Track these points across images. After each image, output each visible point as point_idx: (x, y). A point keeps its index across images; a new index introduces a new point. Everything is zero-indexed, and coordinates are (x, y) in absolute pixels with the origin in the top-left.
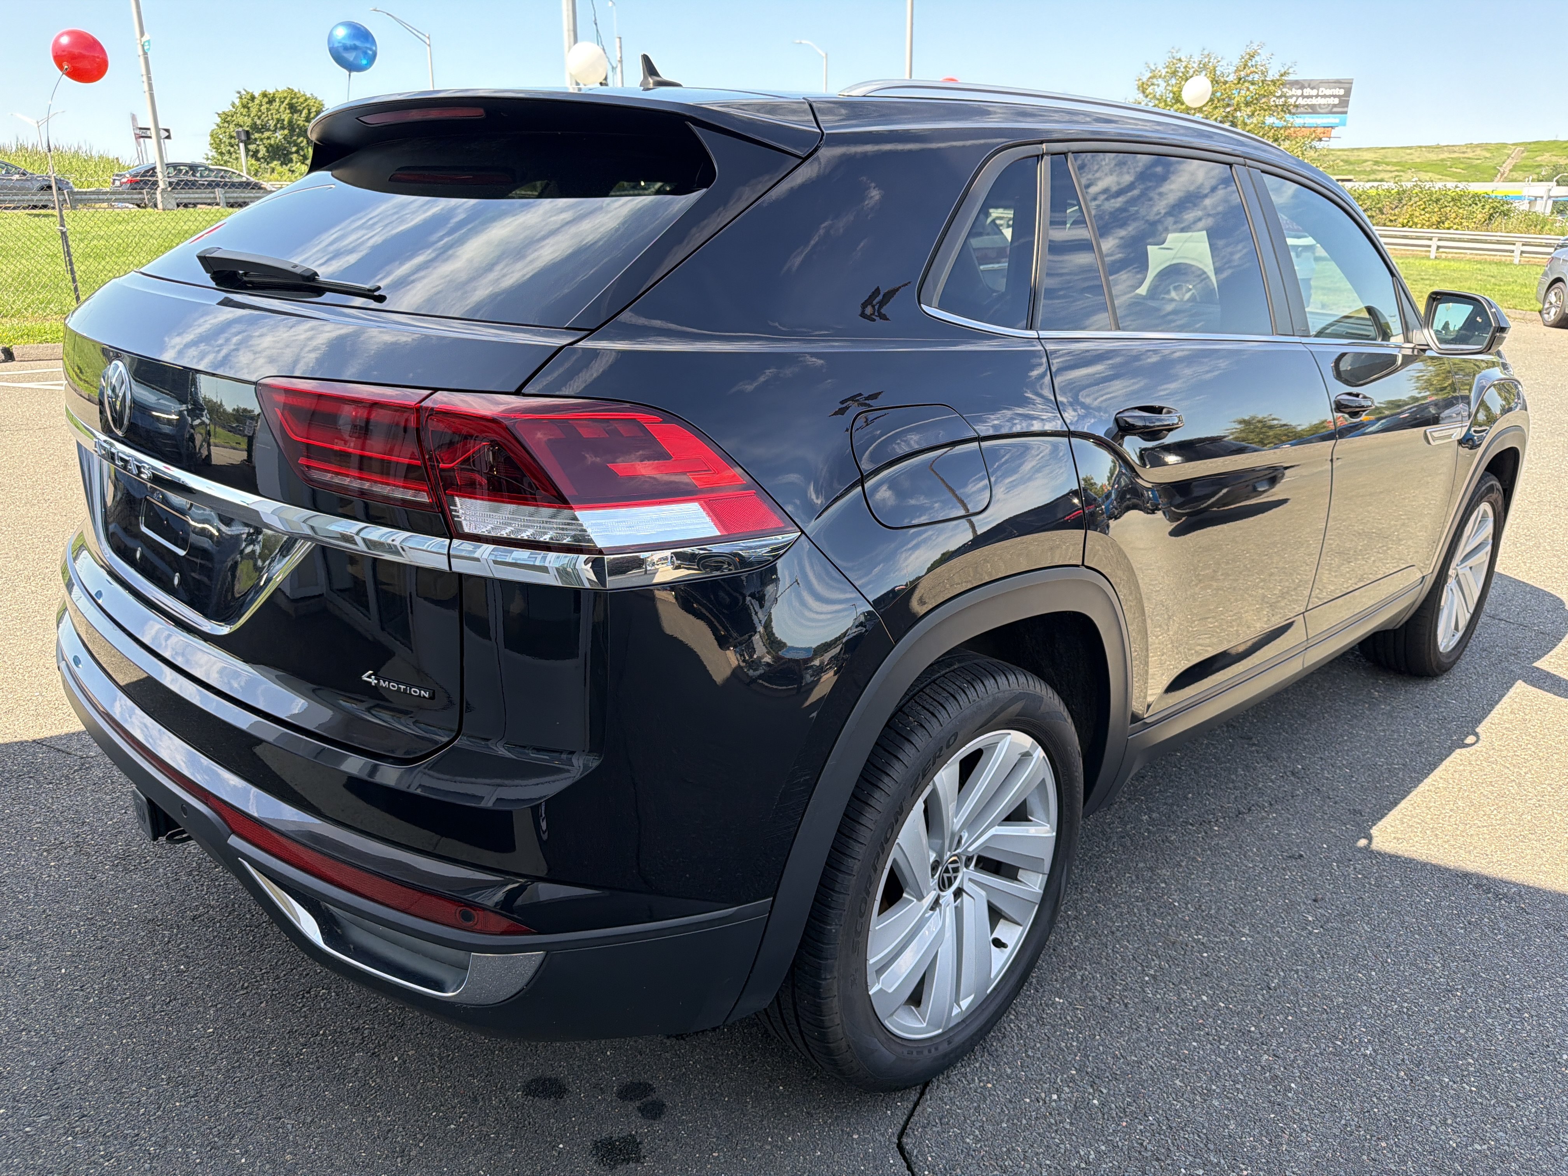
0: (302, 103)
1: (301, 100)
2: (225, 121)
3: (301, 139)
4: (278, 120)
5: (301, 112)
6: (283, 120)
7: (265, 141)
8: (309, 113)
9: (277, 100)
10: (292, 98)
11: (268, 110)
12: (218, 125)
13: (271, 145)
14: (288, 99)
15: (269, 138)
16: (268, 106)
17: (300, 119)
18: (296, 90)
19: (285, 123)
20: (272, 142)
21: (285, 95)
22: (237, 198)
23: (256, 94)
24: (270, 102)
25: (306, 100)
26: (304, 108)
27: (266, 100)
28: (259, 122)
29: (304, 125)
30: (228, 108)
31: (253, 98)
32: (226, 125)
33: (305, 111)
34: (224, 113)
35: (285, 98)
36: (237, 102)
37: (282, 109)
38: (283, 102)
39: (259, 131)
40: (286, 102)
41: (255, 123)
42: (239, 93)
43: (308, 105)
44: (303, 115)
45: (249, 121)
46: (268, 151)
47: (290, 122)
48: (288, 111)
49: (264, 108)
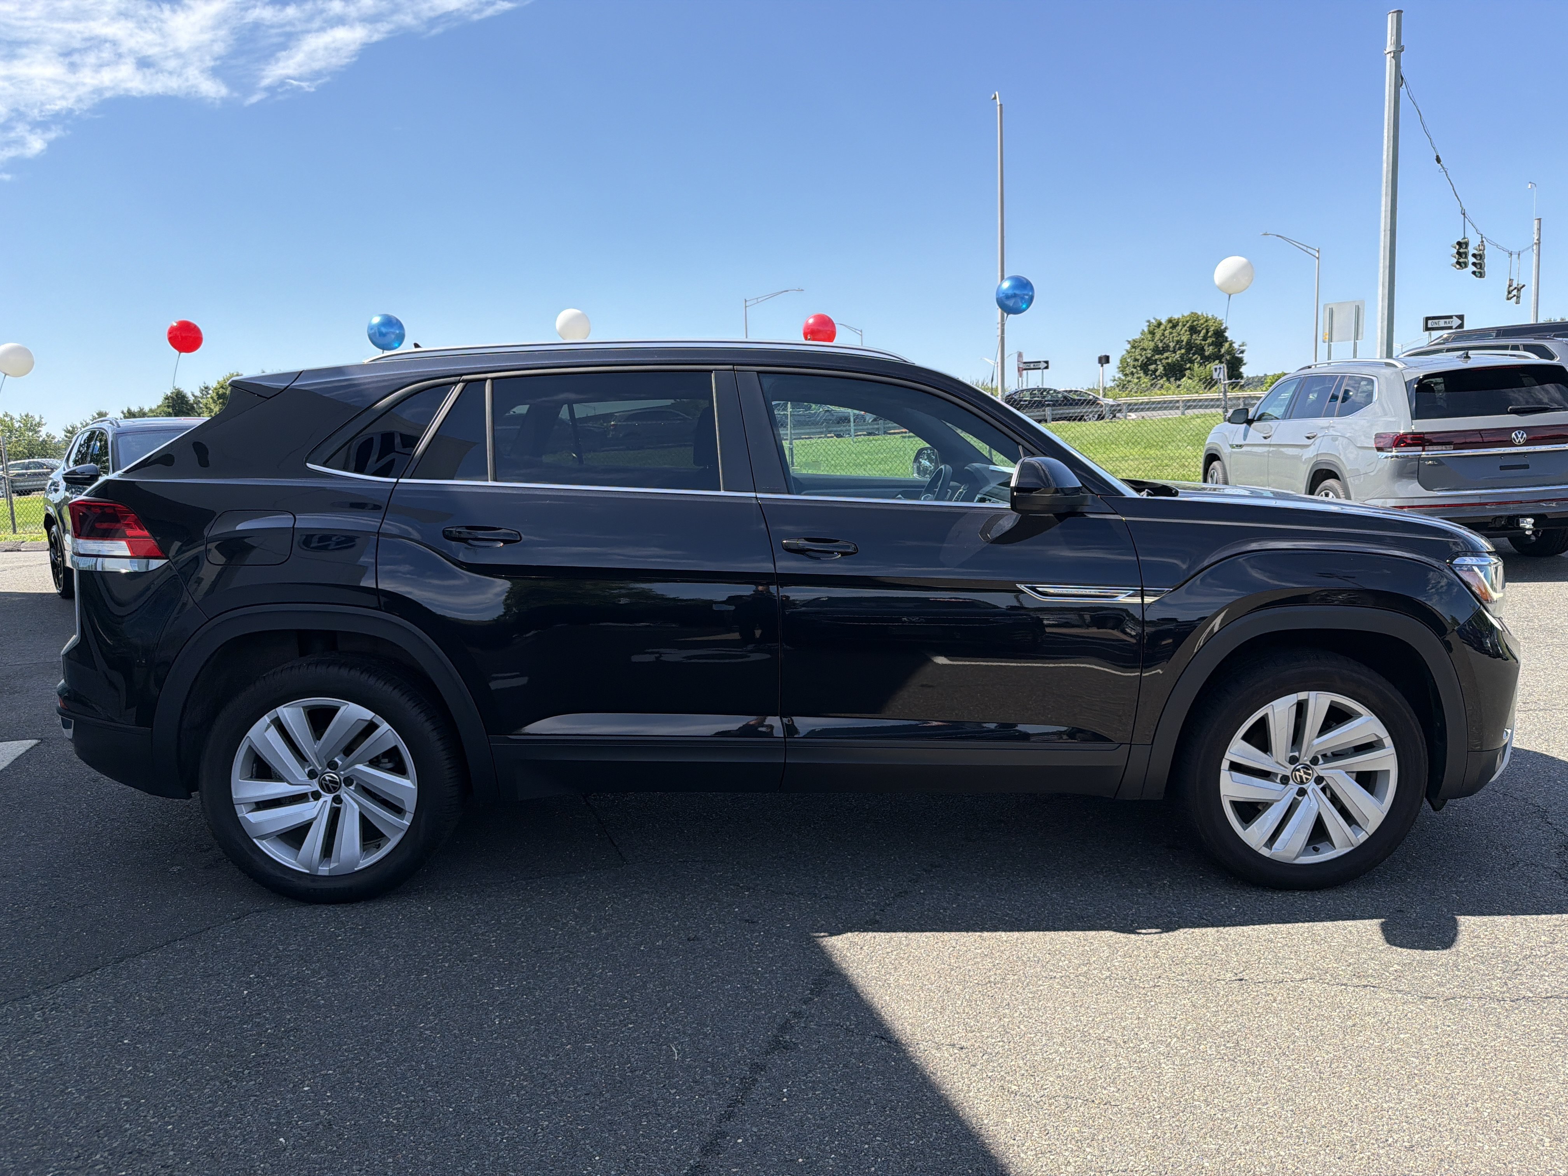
0: (1202, 325)
1: (1202, 321)
2: (1133, 347)
3: (1196, 356)
4: (1178, 342)
5: (1200, 332)
6: (1183, 341)
7: (1163, 361)
8: (1207, 332)
9: (1180, 324)
10: (1194, 321)
11: (1171, 333)
12: (1127, 351)
13: (1168, 363)
14: (1190, 322)
15: (1167, 358)
16: (1171, 330)
17: (1198, 339)
18: (1200, 313)
19: (1184, 343)
20: (1170, 361)
21: (1188, 319)
22: (1062, 414)
23: (1163, 321)
24: (1174, 326)
25: (1207, 321)
26: (1203, 329)
27: (1171, 325)
28: (1160, 345)
29: (1201, 344)
30: (1137, 336)
31: (1159, 324)
32: (1134, 350)
33: (1204, 331)
34: (1134, 341)
35: (1187, 322)
36: (1146, 330)
37: (1183, 331)
38: (1184, 326)
39: (1161, 353)
40: (1188, 325)
41: (1157, 346)
42: (1149, 321)
43: (1207, 326)
44: (1202, 334)
45: (1152, 344)
46: (1165, 369)
47: (1188, 343)
48: (1188, 333)
49: (1167, 332)
